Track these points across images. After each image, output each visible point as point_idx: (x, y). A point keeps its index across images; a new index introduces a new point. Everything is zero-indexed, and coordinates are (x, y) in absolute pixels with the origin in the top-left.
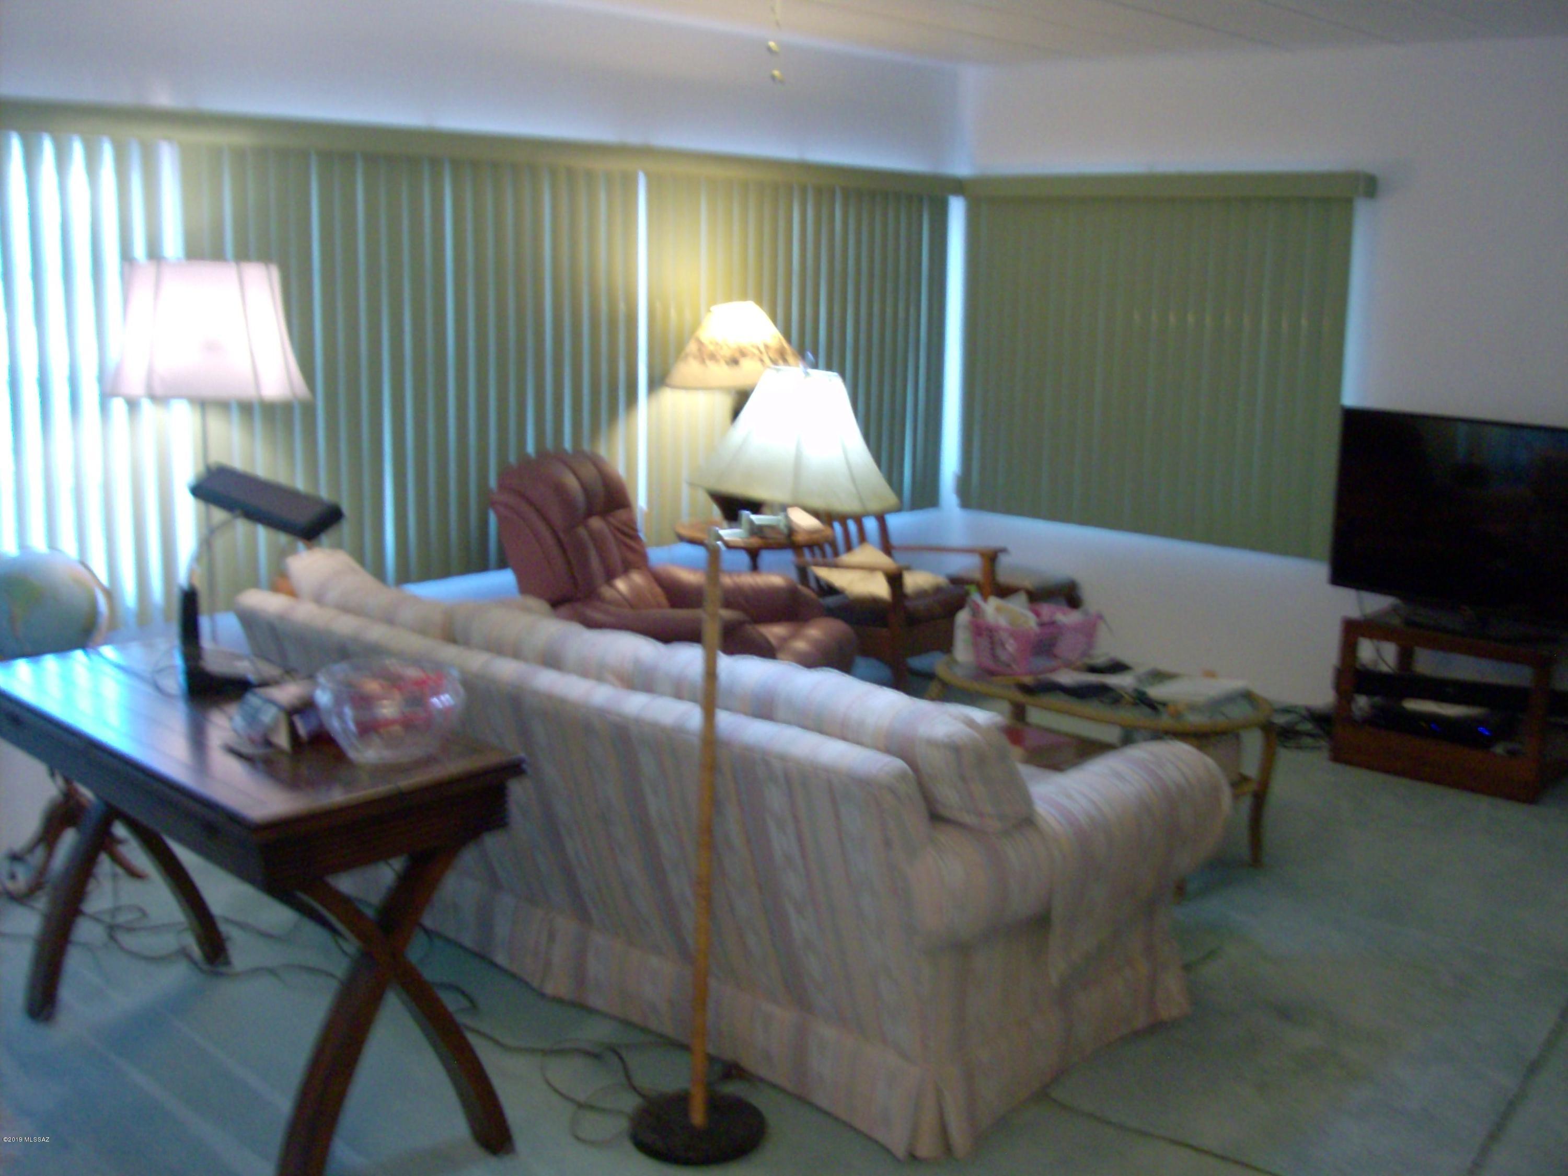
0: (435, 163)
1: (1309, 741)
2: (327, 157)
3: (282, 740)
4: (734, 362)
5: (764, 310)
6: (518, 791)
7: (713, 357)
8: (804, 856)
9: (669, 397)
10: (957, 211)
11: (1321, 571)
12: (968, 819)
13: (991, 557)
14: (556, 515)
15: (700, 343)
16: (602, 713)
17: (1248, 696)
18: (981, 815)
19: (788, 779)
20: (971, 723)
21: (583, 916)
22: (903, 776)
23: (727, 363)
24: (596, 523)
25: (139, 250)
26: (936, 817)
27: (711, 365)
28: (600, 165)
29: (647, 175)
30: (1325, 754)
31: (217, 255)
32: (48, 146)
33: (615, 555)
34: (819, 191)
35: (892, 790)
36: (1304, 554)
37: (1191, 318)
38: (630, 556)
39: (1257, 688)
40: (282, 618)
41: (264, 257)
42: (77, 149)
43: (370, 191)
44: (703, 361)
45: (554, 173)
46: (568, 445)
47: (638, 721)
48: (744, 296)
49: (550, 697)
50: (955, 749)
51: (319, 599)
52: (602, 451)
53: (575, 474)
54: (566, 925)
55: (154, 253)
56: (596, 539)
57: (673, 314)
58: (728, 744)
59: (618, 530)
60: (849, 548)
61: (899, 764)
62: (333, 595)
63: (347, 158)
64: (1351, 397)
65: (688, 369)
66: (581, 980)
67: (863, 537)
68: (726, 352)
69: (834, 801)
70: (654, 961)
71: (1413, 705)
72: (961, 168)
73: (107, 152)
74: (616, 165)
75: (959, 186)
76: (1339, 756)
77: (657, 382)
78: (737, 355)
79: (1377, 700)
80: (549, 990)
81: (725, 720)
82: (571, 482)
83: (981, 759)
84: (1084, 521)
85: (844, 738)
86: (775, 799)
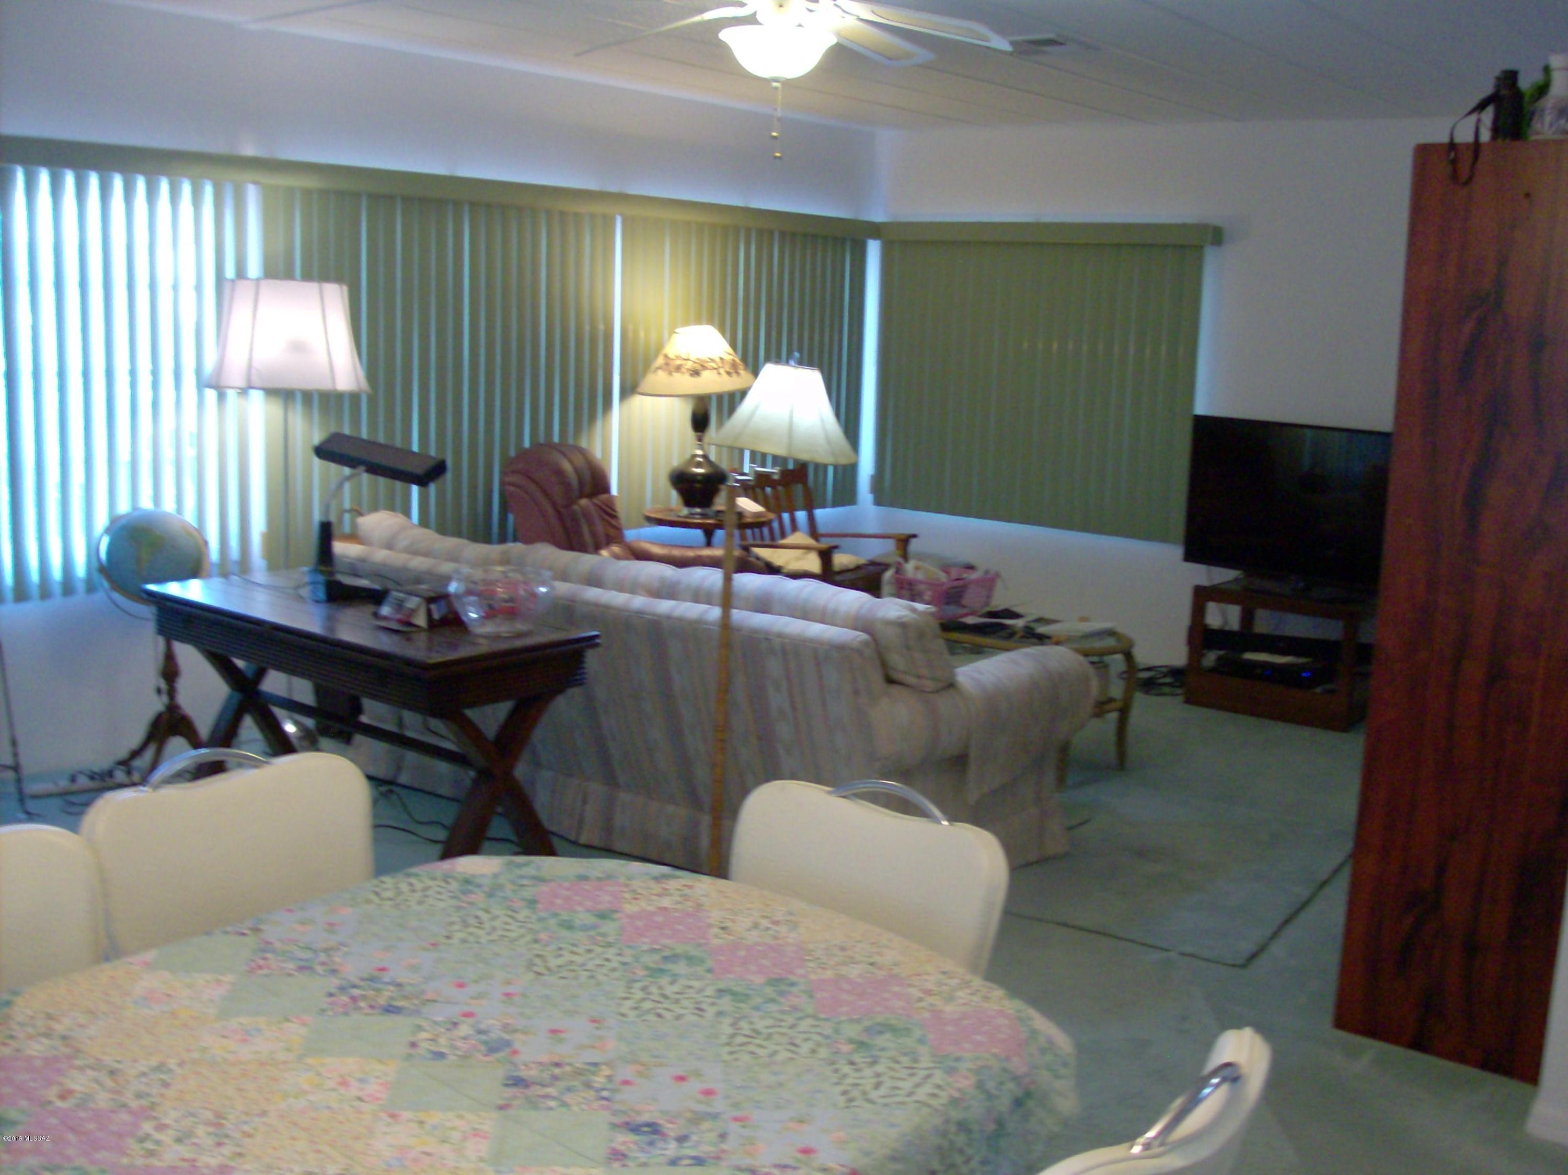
0: (457, 205)
1: (1166, 689)
2: (374, 197)
3: (421, 620)
4: (696, 373)
5: (715, 328)
6: (592, 660)
7: (678, 368)
8: (794, 708)
9: (637, 402)
10: (874, 250)
11: (1177, 552)
12: (911, 680)
13: (904, 541)
14: (557, 492)
15: (666, 356)
16: (640, 613)
17: (1111, 633)
18: (919, 677)
19: (784, 652)
20: (914, 610)
21: (611, 780)
22: (866, 644)
23: (691, 375)
24: (584, 502)
25: (230, 272)
26: (890, 681)
27: (677, 375)
28: (585, 208)
29: (622, 215)
30: (1181, 699)
31: (289, 275)
32: (164, 185)
33: (600, 528)
34: (760, 232)
35: (859, 652)
36: (1163, 539)
37: (1070, 346)
38: (612, 532)
39: (1119, 629)
40: (363, 560)
41: (338, 280)
42: (186, 188)
43: (405, 226)
44: (670, 373)
45: (549, 213)
46: (556, 439)
47: (669, 617)
48: (698, 321)
49: (597, 605)
50: (902, 625)
51: (389, 545)
52: (584, 444)
53: (571, 462)
54: (597, 788)
55: (241, 273)
56: (586, 515)
57: (642, 335)
58: (739, 629)
59: (601, 508)
60: (783, 535)
61: (863, 636)
62: (403, 542)
63: (391, 198)
64: (1201, 409)
65: (657, 379)
66: (608, 830)
67: (795, 528)
68: (689, 365)
69: (818, 664)
70: (671, 809)
71: (1249, 656)
72: (878, 217)
73: (208, 190)
74: (598, 208)
75: (875, 230)
76: (1190, 700)
77: (629, 390)
78: (698, 367)
79: (1222, 653)
80: (583, 840)
81: (737, 615)
82: (567, 466)
83: (921, 635)
84: (981, 515)
85: (822, 622)
86: (774, 667)
